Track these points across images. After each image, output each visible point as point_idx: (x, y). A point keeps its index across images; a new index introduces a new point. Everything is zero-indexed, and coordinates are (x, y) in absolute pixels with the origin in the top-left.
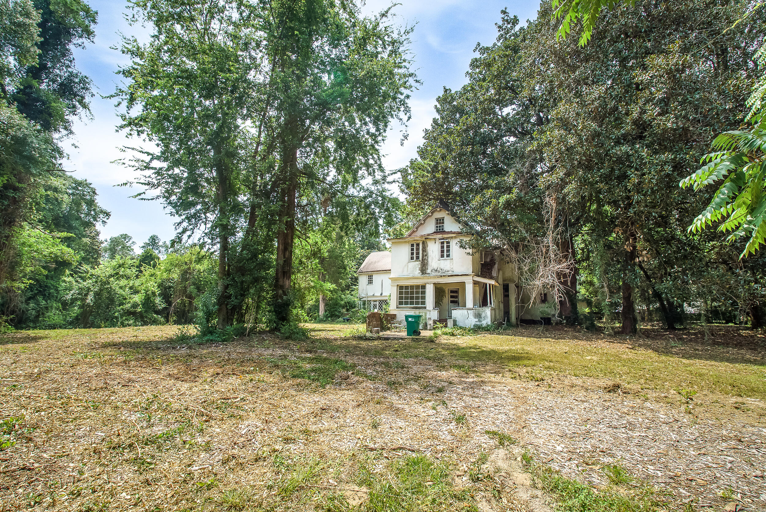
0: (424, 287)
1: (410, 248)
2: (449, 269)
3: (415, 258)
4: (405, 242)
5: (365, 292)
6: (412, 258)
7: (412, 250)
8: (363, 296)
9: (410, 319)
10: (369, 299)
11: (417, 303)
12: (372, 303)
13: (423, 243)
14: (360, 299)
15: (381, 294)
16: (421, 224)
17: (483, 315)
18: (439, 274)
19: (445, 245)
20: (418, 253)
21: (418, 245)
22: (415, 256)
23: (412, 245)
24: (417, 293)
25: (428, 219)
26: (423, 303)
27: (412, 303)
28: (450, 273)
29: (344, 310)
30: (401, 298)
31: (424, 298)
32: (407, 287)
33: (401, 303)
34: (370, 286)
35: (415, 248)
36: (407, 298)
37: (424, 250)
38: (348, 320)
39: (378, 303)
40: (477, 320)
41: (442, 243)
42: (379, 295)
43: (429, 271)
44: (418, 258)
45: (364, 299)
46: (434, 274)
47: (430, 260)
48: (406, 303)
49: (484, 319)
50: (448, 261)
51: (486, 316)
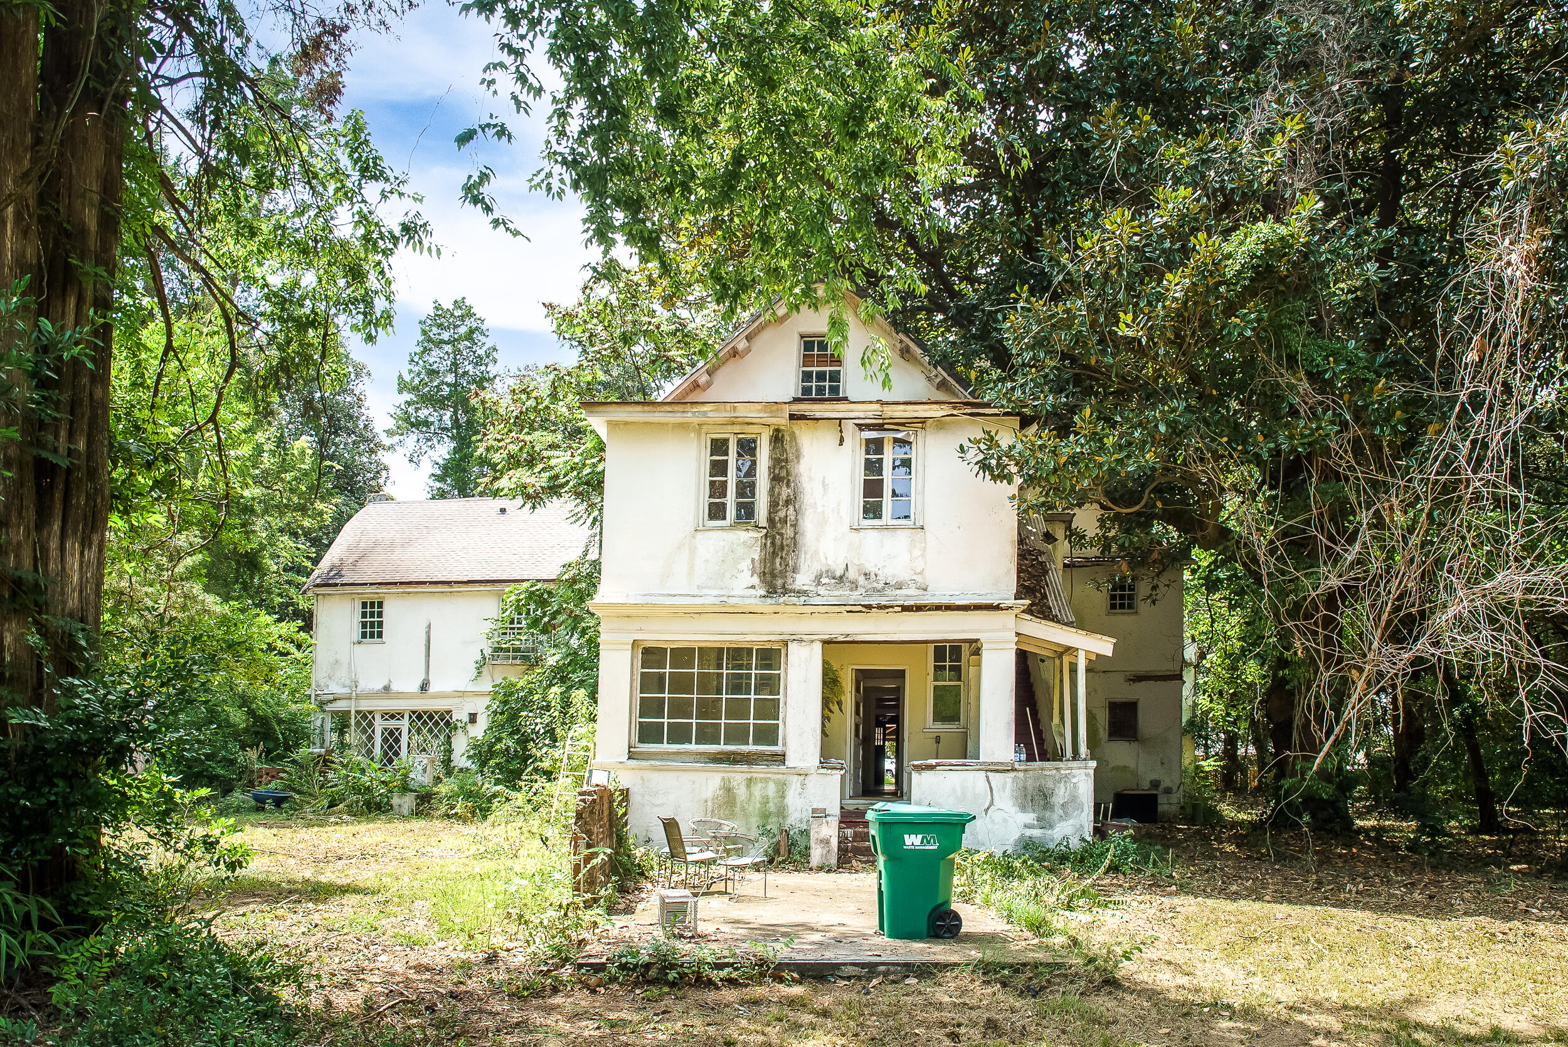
0: (770, 657)
1: (706, 458)
2: (904, 575)
3: (731, 511)
4: (683, 427)
5: (342, 674)
6: (717, 512)
7: (718, 468)
8: (336, 689)
9: (912, 841)
10: (365, 706)
11: (737, 735)
12: (379, 725)
13: (777, 438)
14: (321, 705)
15: (424, 687)
16: (734, 353)
17: (1061, 795)
18: (855, 597)
19: (889, 455)
20: (746, 489)
21: (747, 447)
22: (731, 500)
23: (719, 447)
24: (738, 685)
25: (766, 335)
26: (768, 735)
27: (707, 735)
28: (909, 595)
29: (253, 754)
30: (649, 707)
31: (770, 709)
32: (682, 655)
33: (649, 734)
34: (371, 648)
35: (732, 458)
36: (680, 709)
37: (781, 474)
38: (279, 802)
39: (404, 724)
40: (1030, 817)
41: (875, 446)
42: (414, 687)
43: (802, 580)
44: (746, 512)
45: (340, 706)
46: (829, 594)
47: (809, 525)
48: (679, 735)
49: (1066, 816)
50: (903, 537)
51: (1074, 798)
